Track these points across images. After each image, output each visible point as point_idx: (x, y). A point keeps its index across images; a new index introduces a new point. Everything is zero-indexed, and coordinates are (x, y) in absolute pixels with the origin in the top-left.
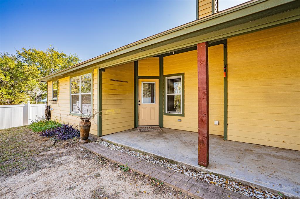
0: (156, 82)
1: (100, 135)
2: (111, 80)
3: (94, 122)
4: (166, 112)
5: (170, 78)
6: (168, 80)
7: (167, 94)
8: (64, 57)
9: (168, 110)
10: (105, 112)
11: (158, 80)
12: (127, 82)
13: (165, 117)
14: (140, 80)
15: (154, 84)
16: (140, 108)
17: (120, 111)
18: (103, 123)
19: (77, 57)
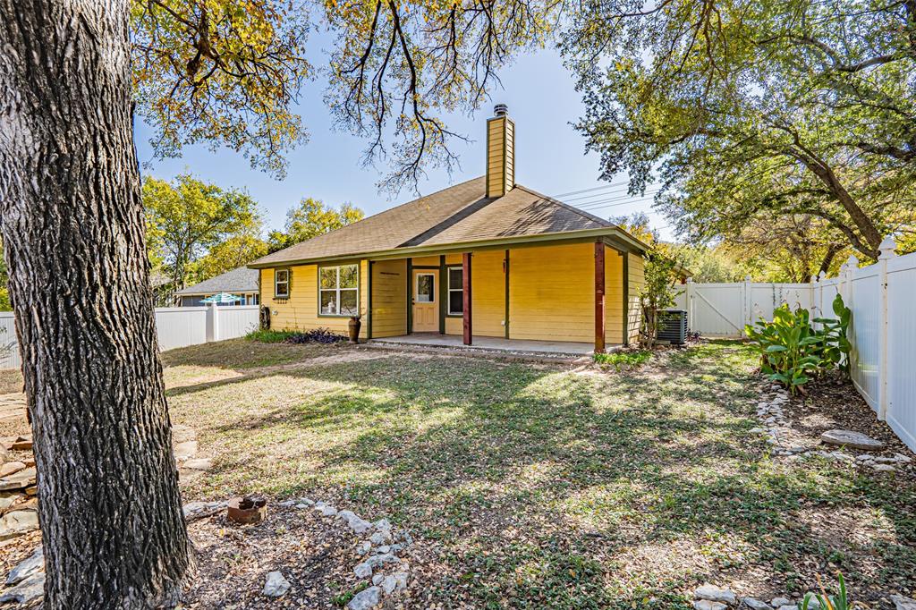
0: (435, 274)
1: (370, 337)
2: (382, 273)
3: (364, 321)
4: (449, 313)
5: (453, 268)
6: (451, 271)
7: (449, 290)
8: (216, 194)
9: (451, 311)
10: (375, 311)
11: (438, 271)
12: (398, 274)
13: (447, 319)
14: (414, 270)
15: (432, 276)
16: (415, 308)
17: (390, 311)
18: (374, 323)
19: (247, 195)
